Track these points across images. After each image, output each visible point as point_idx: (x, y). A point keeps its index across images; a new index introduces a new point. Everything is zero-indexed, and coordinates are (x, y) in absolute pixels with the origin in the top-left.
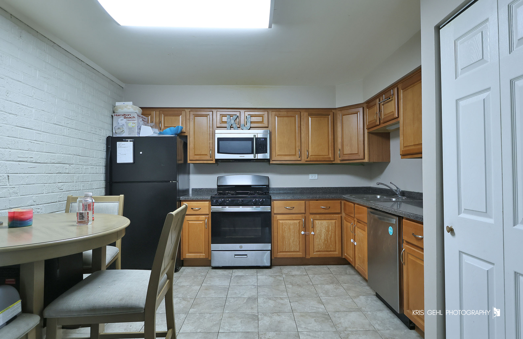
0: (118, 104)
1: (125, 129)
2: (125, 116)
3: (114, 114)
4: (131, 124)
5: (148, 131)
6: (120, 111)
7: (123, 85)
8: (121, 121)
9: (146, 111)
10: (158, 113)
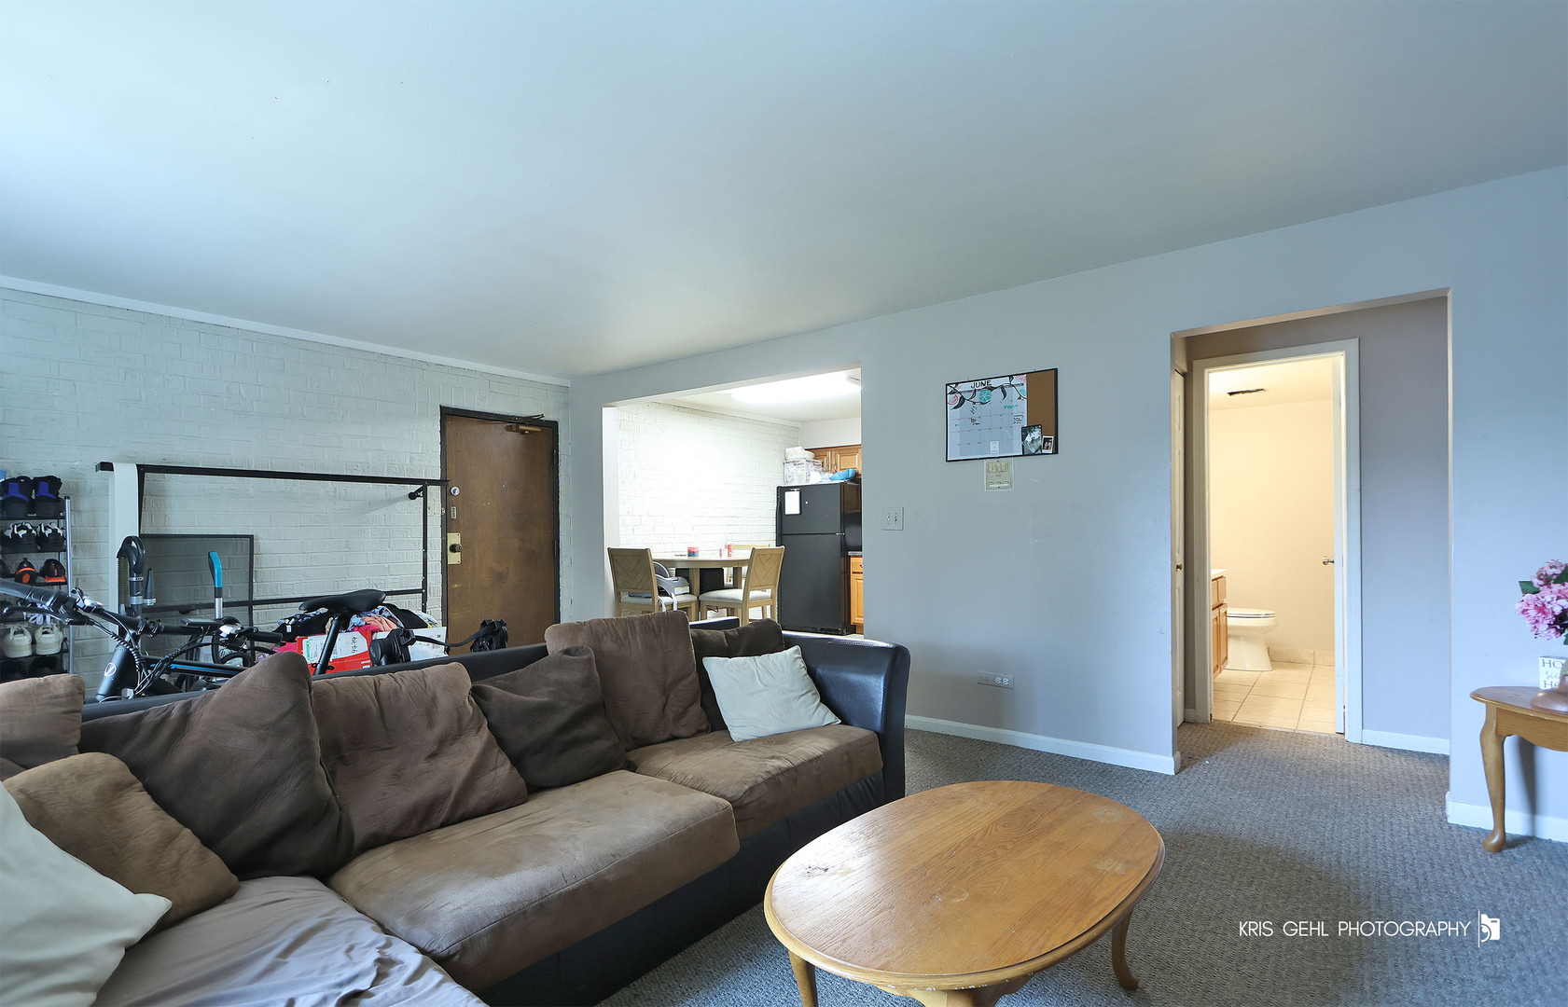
0: (787, 450)
1: (796, 478)
2: (795, 463)
3: (786, 462)
4: (800, 472)
5: (817, 478)
6: (790, 458)
7: (799, 425)
8: (791, 469)
9: (818, 453)
10: (833, 452)
